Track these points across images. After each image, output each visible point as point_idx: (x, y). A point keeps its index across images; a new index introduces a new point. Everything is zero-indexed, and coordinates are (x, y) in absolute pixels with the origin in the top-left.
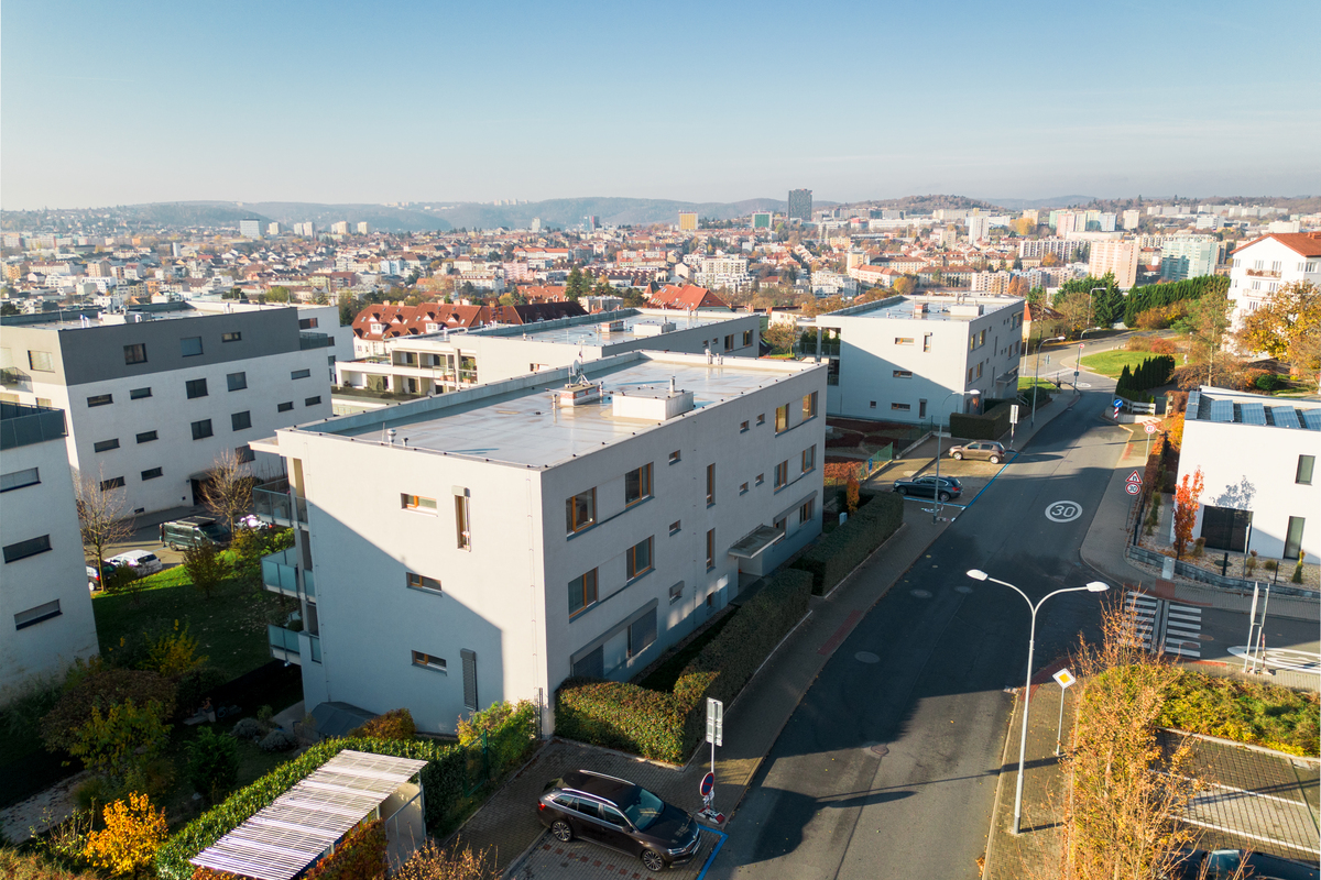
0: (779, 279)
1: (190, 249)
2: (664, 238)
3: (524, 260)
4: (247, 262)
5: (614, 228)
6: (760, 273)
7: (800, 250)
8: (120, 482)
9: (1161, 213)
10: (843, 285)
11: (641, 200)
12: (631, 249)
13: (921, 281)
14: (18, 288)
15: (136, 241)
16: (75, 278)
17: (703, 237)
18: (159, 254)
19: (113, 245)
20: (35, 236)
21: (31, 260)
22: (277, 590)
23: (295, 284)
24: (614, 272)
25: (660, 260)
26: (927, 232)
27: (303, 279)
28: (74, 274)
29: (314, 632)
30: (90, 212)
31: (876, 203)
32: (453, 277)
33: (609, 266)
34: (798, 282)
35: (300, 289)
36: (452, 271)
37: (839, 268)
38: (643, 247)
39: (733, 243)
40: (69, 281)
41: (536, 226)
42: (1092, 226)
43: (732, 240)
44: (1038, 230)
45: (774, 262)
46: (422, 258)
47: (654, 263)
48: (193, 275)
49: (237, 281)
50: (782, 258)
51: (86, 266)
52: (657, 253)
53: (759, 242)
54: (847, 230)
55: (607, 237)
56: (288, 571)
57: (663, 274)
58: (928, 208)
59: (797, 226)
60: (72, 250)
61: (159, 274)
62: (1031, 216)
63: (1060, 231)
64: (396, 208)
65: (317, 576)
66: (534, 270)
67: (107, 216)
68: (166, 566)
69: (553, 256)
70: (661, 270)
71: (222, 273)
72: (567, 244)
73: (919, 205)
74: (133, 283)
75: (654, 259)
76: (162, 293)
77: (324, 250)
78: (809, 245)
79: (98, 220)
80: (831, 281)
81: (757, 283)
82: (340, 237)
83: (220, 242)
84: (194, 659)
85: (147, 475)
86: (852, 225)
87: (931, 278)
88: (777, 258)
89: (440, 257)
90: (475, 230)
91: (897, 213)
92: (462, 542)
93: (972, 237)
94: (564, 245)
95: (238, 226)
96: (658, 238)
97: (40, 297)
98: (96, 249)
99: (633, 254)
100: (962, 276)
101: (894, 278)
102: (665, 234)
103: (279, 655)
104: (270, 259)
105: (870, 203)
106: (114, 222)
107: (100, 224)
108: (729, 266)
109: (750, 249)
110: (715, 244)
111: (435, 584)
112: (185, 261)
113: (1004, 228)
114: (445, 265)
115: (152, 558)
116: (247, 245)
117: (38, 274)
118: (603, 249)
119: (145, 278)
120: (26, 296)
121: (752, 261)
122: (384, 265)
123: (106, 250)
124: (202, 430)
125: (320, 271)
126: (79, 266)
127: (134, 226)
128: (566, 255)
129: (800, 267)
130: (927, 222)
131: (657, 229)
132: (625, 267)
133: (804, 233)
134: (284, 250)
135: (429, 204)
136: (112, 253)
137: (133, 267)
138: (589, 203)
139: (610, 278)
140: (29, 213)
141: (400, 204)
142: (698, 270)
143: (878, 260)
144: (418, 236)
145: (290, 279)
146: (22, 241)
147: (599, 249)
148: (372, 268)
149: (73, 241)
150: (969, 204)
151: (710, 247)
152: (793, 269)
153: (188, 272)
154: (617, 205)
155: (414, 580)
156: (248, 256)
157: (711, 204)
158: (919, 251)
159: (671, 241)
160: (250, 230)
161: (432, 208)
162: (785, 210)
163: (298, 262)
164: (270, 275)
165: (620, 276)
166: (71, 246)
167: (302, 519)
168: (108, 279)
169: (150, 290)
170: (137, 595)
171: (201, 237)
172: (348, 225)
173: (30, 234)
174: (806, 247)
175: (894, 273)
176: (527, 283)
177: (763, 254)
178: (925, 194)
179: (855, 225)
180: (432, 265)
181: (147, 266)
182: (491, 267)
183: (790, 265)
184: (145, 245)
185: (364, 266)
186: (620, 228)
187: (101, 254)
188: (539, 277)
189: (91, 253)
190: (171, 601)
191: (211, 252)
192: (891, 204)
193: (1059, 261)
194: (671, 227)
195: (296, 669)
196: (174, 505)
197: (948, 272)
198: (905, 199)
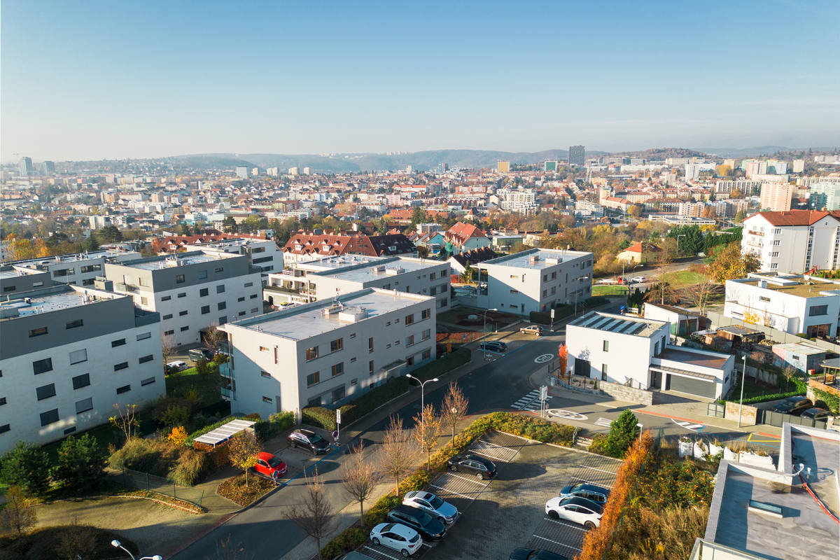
0: (556, 205)
1: (207, 185)
2: (487, 177)
3: (398, 193)
4: (238, 193)
5: (457, 171)
6: (543, 202)
7: (573, 186)
8: (171, 332)
9: (824, 161)
10: (595, 210)
11: (477, 151)
12: (465, 185)
13: (647, 208)
14: (113, 208)
15: (178, 180)
16: (144, 203)
17: (512, 177)
18: (190, 189)
19: (166, 182)
20: (123, 177)
21: (120, 191)
22: (223, 376)
23: (265, 207)
24: (451, 201)
25: (481, 193)
26: (657, 174)
27: (270, 204)
28: (144, 200)
29: (235, 390)
30: (153, 161)
31: (629, 154)
32: (356, 204)
33: (451, 196)
34: (567, 207)
35: (267, 210)
36: (356, 200)
37: (594, 198)
38: (472, 183)
39: (530, 181)
40: (141, 205)
41: (409, 170)
42: (771, 171)
43: (529, 179)
44: (734, 173)
45: (555, 193)
46: (339, 191)
47: (477, 195)
48: (208, 201)
49: (233, 205)
50: (560, 191)
51: (150, 195)
52: (480, 188)
53: (547, 179)
54: (605, 173)
55: (452, 177)
56: (227, 370)
57: (482, 202)
58: (663, 157)
59: (574, 169)
60: (143, 185)
61: (190, 200)
62: (730, 163)
63: (748, 174)
64: (328, 157)
65: (236, 372)
66: (404, 199)
67: (162, 163)
68: (189, 368)
69: (417, 189)
70: (481, 199)
71: (225, 201)
72: (427, 181)
73: (657, 155)
74: (176, 206)
75: (477, 192)
76: (191, 212)
77: (283, 186)
78: (579, 183)
79: (157, 166)
80: (587, 207)
81: (540, 208)
82: (293, 177)
83: (224, 179)
84: (197, 398)
85: (183, 329)
86: (609, 169)
87: (652, 205)
88: (556, 191)
89: (350, 191)
90: (373, 173)
91: (641, 160)
92: (276, 362)
93: (687, 178)
94: (425, 182)
95: (235, 170)
96: (483, 177)
97: (125, 214)
98: (156, 184)
99: (465, 189)
100: (673, 205)
101: (629, 206)
102: (488, 175)
103: (224, 398)
104: (252, 191)
105: (624, 154)
106: (166, 167)
107: (159, 168)
108: (524, 197)
109: (540, 185)
110: (518, 181)
111: (269, 375)
112: (205, 192)
113: (711, 171)
114: (352, 196)
115: (184, 364)
116: (240, 182)
117: (124, 200)
118: (448, 185)
119: (182, 203)
120: (117, 213)
121: (539, 193)
122: (317, 196)
123: (162, 185)
124: (206, 310)
125: (279, 199)
126: (146, 196)
127: (177, 170)
128: (425, 189)
129: (569, 197)
130: (659, 167)
131: (484, 172)
132: (459, 198)
133: (577, 174)
134: (260, 185)
135: (346, 155)
136: (164, 188)
137: (176, 196)
138: (444, 153)
139: (449, 204)
140: (119, 161)
141: (330, 155)
142: (504, 199)
143: (621, 194)
144: (339, 177)
145: (262, 204)
146: (115, 180)
147: (446, 185)
148: (310, 197)
149: (144, 180)
150: (689, 154)
151: (515, 184)
152: (564, 198)
153: (206, 201)
154: (462, 155)
155: (264, 374)
156: (240, 189)
157: (522, 153)
158: (649, 187)
159: (491, 180)
160: (242, 173)
161: (349, 157)
162: (568, 158)
163: (267, 194)
164: (251, 201)
165: (455, 204)
166: (142, 183)
167: (232, 353)
168: (162, 204)
169: (185, 210)
170: (179, 377)
171: (214, 176)
172: (298, 170)
173: (120, 175)
174: (577, 184)
175: (628, 203)
176: (399, 207)
177: (548, 188)
178: (661, 148)
179: (612, 169)
180: (344, 195)
181: (183, 195)
182: (378, 197)
183: (563, 196)
184: (183, 182)
185: (305, 196)
186: (461, 170)
187: (159, 188)
188: (406, 204)
189: (153, 188)
190: (191, 379)
191: (219, 186)
192: (637, 155)
193: (741, 194)
194: (492, 170)
195: (229, 402)
196: (193, 342)
197: (664, 202)
198: (648, 151)
